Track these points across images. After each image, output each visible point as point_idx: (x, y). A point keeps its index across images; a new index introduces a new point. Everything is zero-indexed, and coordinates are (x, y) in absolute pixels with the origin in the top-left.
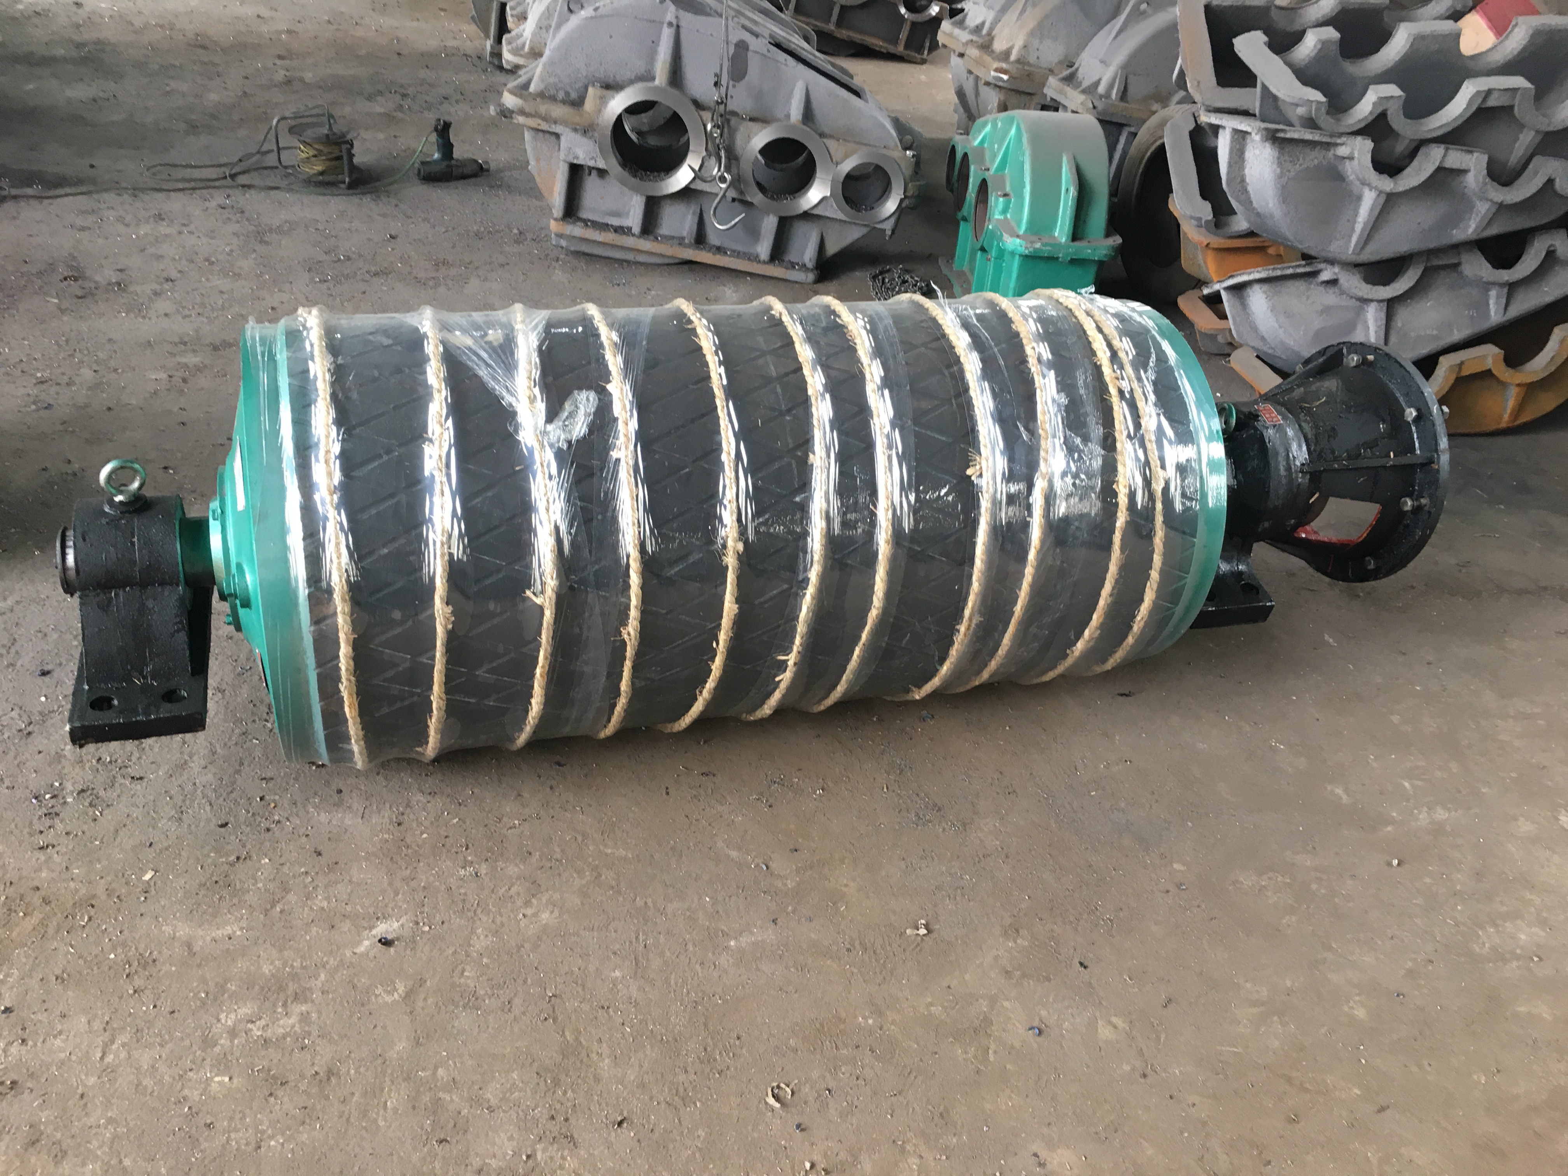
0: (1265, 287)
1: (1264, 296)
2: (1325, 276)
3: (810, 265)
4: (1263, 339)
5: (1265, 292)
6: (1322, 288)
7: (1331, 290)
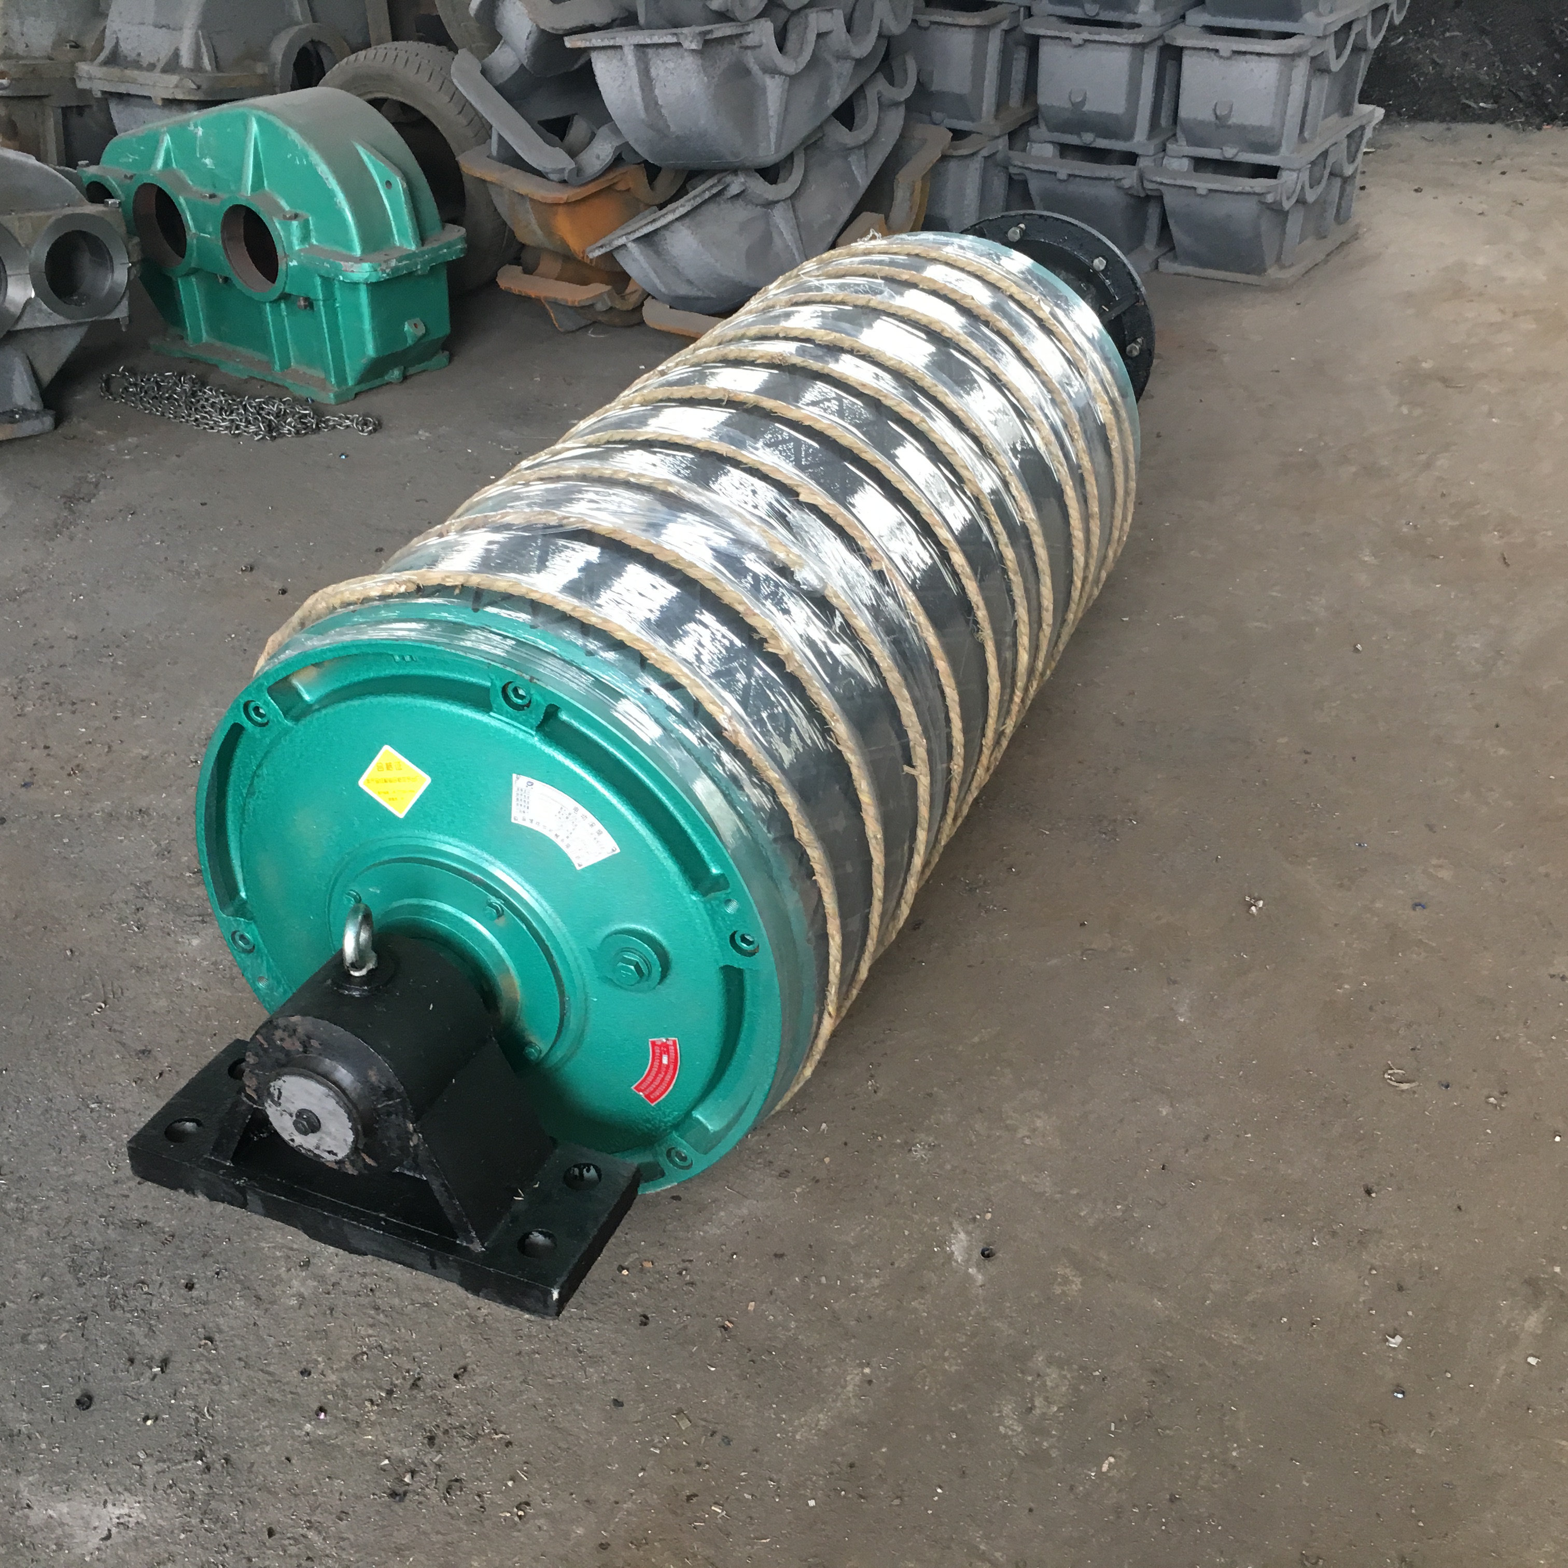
0: (687, 221)
1: (689, 232)
2: (734, 189)
3: (35, 406)
4: (690, 282)
5: (689, 227)
6: (729, 205)
7: (740, 203)
